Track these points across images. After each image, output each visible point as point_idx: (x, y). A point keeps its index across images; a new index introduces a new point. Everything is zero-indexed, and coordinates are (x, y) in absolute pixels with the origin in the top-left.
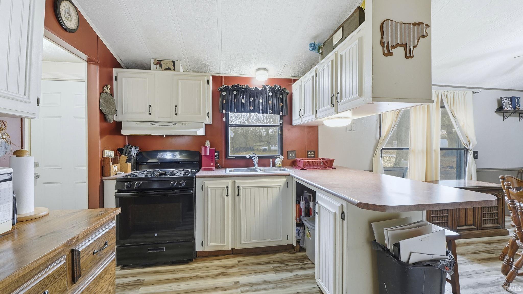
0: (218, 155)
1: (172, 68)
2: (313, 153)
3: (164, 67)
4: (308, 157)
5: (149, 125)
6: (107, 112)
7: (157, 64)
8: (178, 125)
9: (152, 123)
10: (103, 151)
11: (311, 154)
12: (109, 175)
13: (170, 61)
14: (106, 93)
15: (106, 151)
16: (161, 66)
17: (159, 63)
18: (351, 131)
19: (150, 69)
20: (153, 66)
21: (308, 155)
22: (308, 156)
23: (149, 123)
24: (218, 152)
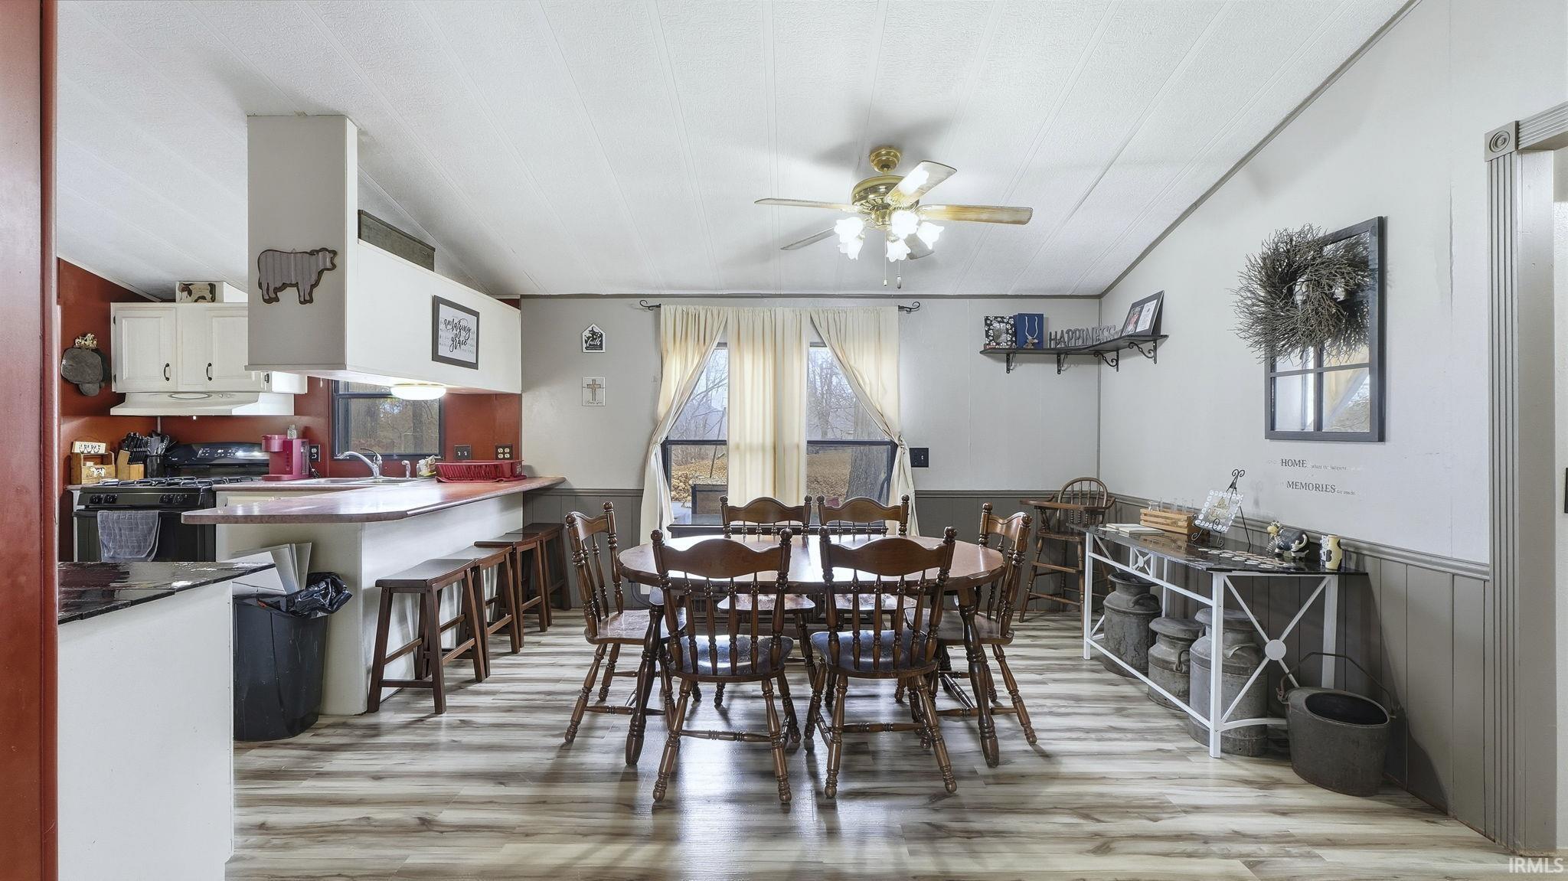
0: (317, 453)
1: (209, 296)
2: (507, 450)
3: (195, 296)
4: (497, 458)
5: (165, 398)
6: (76, 379)
7: (183, 290)
8: (214, 398)
9: (172, 393)
10: (72, 443)
11: (504, 453)
12: (79, 482)
13: (204, 285)
14: (80, 348)
15: (77, 443)
16: (190, 293)
17: (187, 288)
18: (592, 405)
19: (174, 301)
20: (178, 294)
21: (497, 453)
22: (497, 456)
23: (167, 395)
24: (317, 448)
